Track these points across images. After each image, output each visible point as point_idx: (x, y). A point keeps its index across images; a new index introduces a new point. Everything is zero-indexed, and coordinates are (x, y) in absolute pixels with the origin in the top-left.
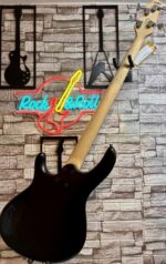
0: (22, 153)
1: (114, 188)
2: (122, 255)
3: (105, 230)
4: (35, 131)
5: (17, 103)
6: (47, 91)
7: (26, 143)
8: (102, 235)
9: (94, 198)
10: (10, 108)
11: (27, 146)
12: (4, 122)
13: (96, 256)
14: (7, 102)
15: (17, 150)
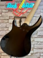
0: (8, 22)
1: (38, 34)
2: (40, 56)
3: (35, 48)
4: (12, 15)
5: (6, 6)
6: (16, 2)
7: (9, 19)
10: (4, 7)
11: (9, 20)
12: (2, 12)
13: (32, 56)
14: (3, 5)
15: (6, 21)
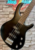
0: (8, 17)
3: (32, 40)
4: (12, 11)
5: (7, 2)
7: (10, 14)
8: (32, 41)
9: (30, 31)
12: (3, 8)
13: (30, 47)
15: (7, 16)
